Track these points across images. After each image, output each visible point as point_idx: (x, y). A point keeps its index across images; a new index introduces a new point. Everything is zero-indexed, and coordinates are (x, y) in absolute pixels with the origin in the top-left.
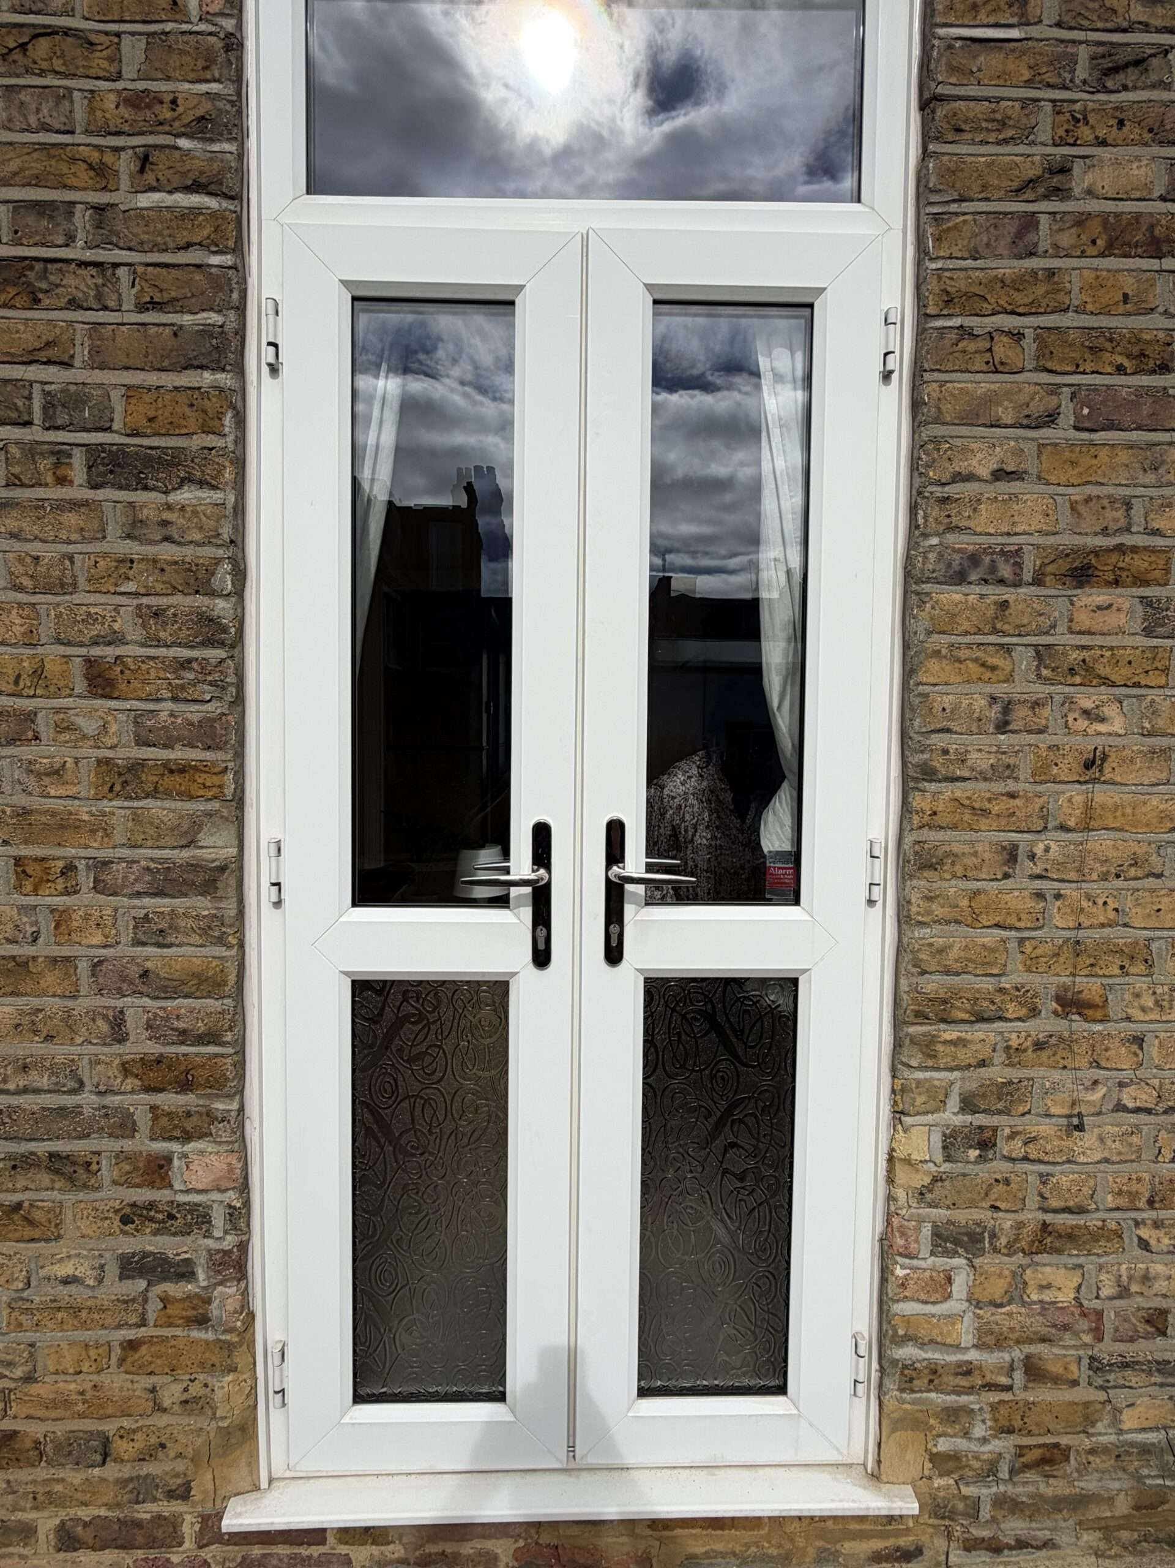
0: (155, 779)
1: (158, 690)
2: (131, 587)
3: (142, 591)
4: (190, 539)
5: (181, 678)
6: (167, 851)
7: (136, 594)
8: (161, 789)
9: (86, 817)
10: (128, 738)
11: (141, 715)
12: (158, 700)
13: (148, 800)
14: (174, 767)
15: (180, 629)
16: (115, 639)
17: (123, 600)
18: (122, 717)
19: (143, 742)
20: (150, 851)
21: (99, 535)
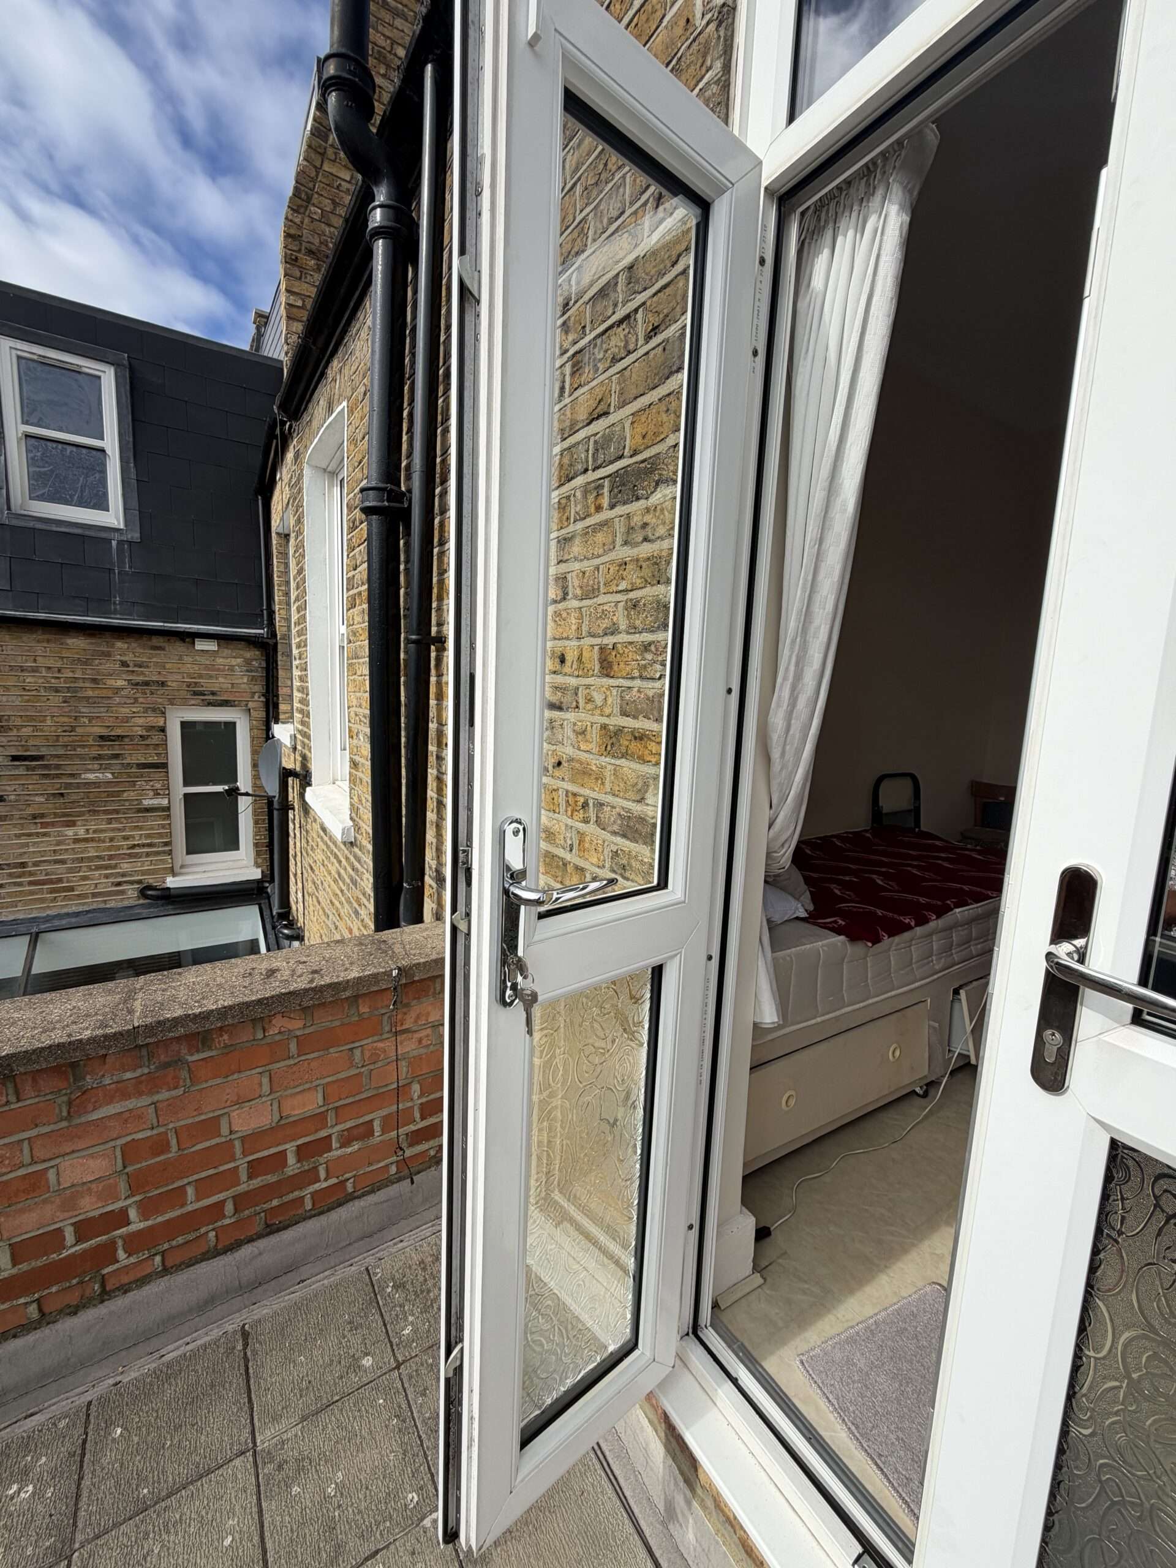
0: (627, 743)
1: (632, 670)
2: (623, 586)
3: (629, 587)
4: (657, 535)
5: (644, 659)
6: (630, 803)
7: (627, 591)
8: (629, 752)
9: (594, 768)
10: (617, 710)
11: (624, 691)
12: (633, 678)
13: (623, 760)
14: (637, 735)
15: (647, 617)
16: (613, 631)
17: (619, 597)
18: (614, 692)
19: (624, 713)
20: (621, 800)
21: (612, 547)
